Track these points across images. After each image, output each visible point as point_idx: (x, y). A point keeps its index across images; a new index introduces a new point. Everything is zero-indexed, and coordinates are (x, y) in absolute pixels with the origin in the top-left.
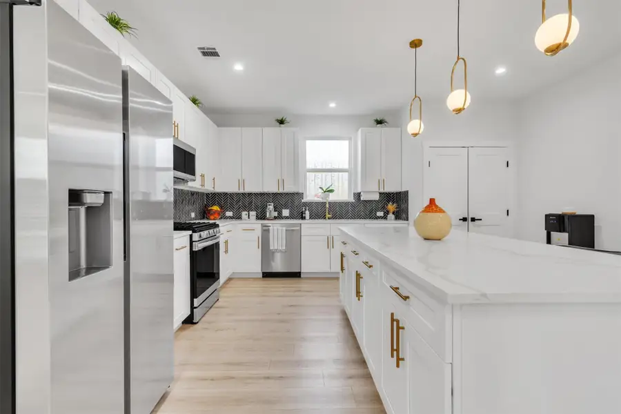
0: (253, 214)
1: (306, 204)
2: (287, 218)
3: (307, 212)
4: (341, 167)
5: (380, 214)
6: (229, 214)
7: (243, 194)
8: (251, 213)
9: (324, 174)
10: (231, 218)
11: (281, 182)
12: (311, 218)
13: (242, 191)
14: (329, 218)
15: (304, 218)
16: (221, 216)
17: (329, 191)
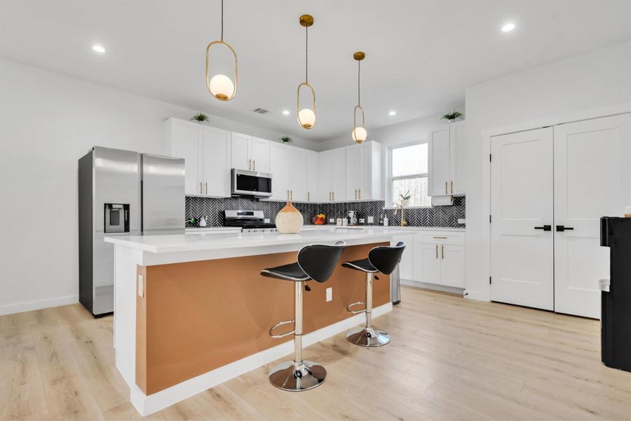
0: (345, 220)
1: (386, 211)
2: (371, 224)
3: (386, 220)
4: (421, 172)
5: (460, 221)
6: (332, 220)
7: (333, 205)
8: (344, 219)
10: (332, 224)
11: (358, 192)
12: (389, 225)
13: (332, 201)
14: (404, 225)
15: (383, 224)
16: (325, 222)
17: (408, 198)
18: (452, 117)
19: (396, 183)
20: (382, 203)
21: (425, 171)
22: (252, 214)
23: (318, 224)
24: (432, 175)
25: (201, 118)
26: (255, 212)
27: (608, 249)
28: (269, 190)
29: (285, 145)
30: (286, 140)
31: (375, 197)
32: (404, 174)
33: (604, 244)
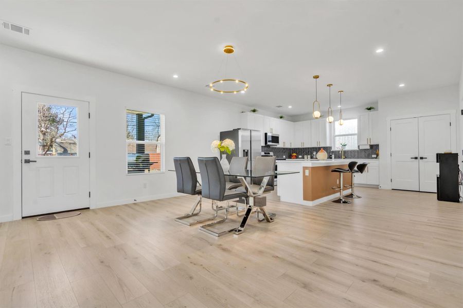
0: (309, 156)
1: (333, 152)
3: (333, 156)
4: (353, 133)
5: (374, 156)
6: (300, 157)
7: (304, 148)
8: (308, 156)
9: (344, 137)
10: (301, 158)
11: (319, 142)
12: (335, 158)
13: (303, 147)
14: (344, 158)
15: (331, 158)
16: (297, 157)
17: (345, 145)
18: (369, 109)
19: (337, 138)
20: (330, 148)
21: (356, 132)
22: (269, 153)
23: (294, 158)
24: (360, 135)
25: (254, 111)
26: (270, 153)
27: (439, 164)
28: (278, 142)
29: (281, 120)
30: (281, 117)
31: (328, 145)
32: (342, 134)
33: (437, 162)
